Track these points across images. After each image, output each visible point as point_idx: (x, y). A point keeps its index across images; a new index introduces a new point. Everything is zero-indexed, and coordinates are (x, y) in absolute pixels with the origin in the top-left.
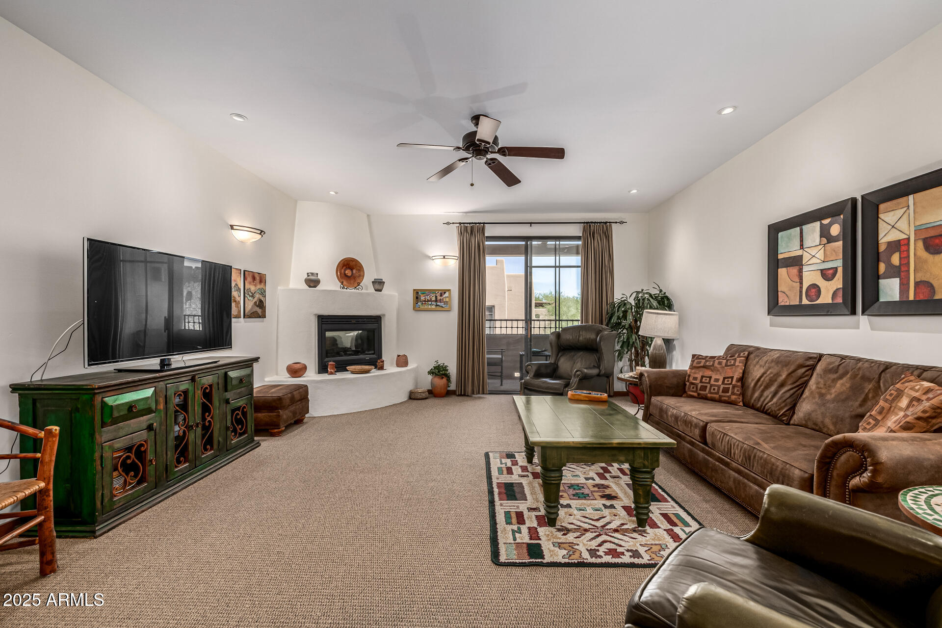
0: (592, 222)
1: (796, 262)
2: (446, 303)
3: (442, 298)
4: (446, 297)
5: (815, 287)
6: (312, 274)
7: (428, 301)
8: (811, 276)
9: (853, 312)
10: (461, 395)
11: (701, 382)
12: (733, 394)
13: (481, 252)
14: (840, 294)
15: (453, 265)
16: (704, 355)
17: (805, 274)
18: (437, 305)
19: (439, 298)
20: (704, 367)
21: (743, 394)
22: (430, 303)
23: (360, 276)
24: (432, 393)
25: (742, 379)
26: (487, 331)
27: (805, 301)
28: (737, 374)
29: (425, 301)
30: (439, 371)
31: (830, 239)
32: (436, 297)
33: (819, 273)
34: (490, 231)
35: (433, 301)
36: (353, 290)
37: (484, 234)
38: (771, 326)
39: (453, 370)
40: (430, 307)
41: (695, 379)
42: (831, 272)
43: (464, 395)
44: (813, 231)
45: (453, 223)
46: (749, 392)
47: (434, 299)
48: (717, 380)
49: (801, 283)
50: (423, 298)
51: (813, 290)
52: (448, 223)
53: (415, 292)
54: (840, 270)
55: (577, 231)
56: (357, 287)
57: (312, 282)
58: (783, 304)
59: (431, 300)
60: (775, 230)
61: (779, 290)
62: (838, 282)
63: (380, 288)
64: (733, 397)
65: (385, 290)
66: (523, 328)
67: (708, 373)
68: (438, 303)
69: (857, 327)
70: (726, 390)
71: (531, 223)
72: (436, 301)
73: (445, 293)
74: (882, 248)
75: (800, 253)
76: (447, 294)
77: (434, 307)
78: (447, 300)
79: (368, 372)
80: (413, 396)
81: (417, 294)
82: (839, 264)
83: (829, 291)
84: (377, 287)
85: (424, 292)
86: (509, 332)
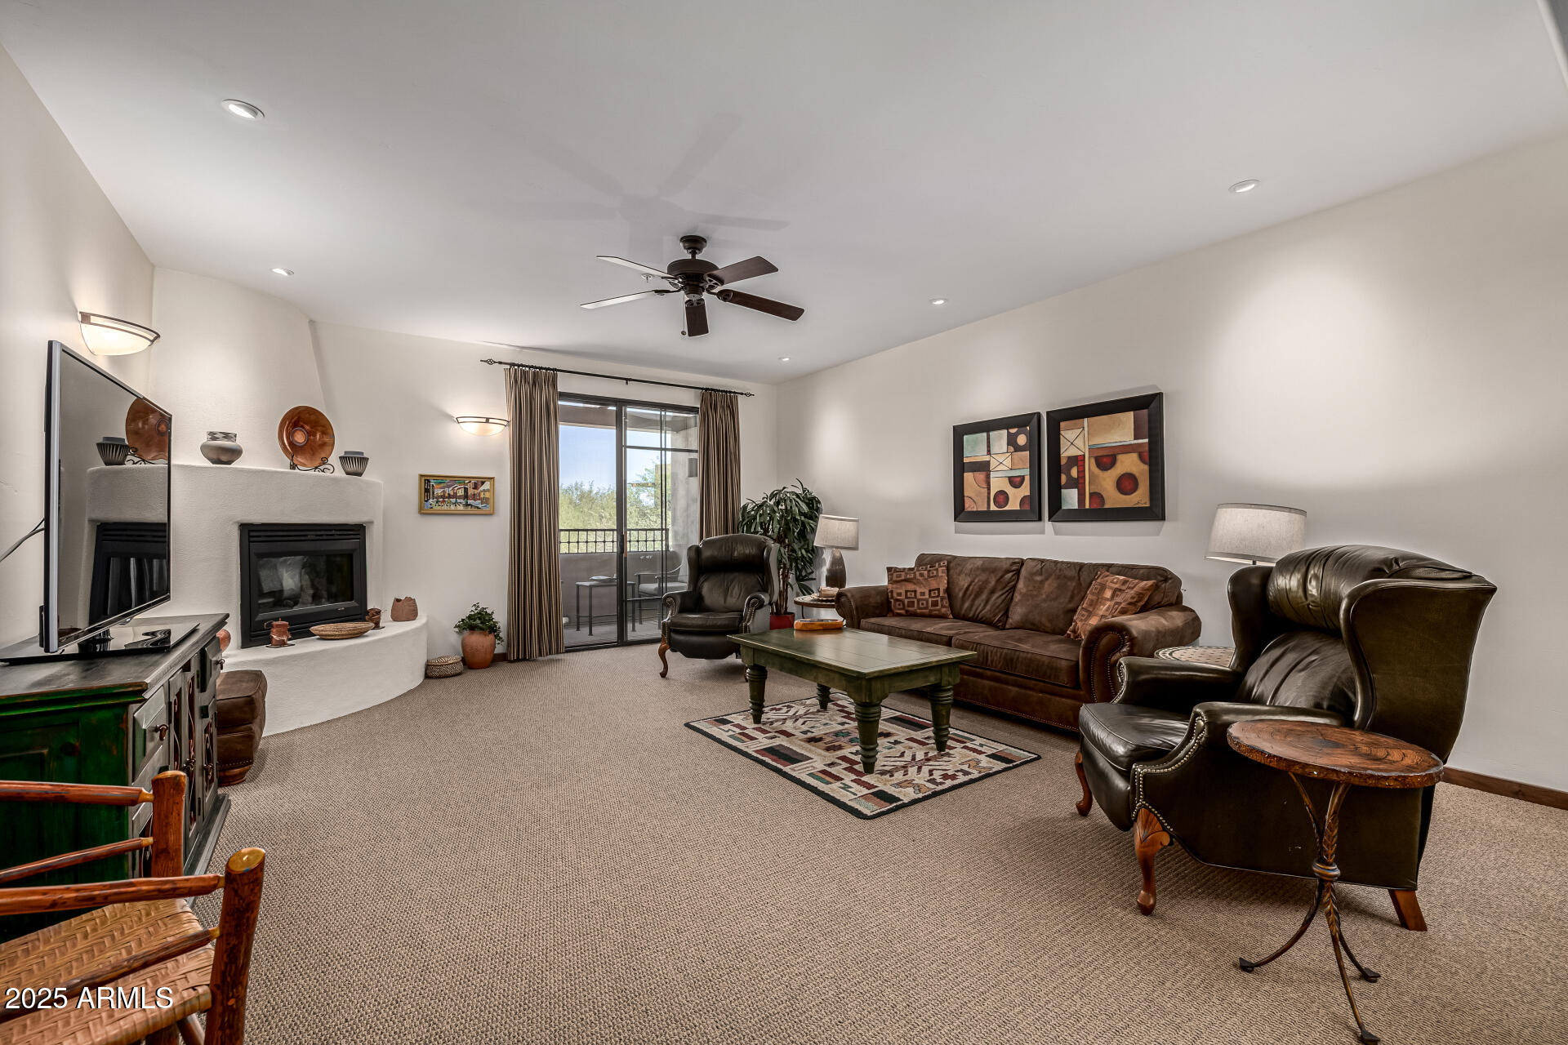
0: (712, 390)
1: (984, 467)
2: (485, 501)
3: (476, 491)
4: (484, 491)
5: (1002, 493)
6: (227, 436)
7: (450, 496)
8: (998, 483)
9: (1040, 519)
10: (518, 660)
11: (906, 597)
12: (943, 606)
13: (551, 416)
14: (1028, 502)
15: (500, 435)
16: (900, 566)
17: (992, 480)
18: (467, 505)
19: (471, 491)
20: (906, 580)
21: (951, 606)
22: (453, 500)
23: (323, 445)
24: (470, 663)
25: (948, 591)
26: (564, 549)
27: (993, 507)
28: (943, 585)
29: (443, 497)
30: (478, 622)
31: (1018, 448)
32: (466, 490)
33: (1007, 480)
34: (565, 384)
35: (460, 497)
36: (312, 472)
37: (555, 386)
38: (956, 532)
39: (501, 618)
40: (453, 507)
41: (899, 594)
42: (1018, 479)
43: (524, 659)
44: (1000, 438)
45: (500, 363)
46: (958, 603)
47: (461, 493)
48: (923, 594)
49: (989, 489)
50: (438, 491)
51: (1002, 497)
52: (490, 362)
53: (423, 479)
54: (1027, 479)
55: (690, 399)
56: (322, 468)
57: (223, 453)
58: (969, 509)
59: (455, 496)
60: (960, 432)
61: (965, 494)
62: (1025, 490)
63: (360, 471)
64: (944, 610)
65: (370, 475)
66: (613, 542)
67: (911, 587)
68: (470, 502)
69: (1042, 532)
70: (935, 604)
71: (627, 380)
72: (466, 497)
73: (483, 483)
74: (1063, 461)
75: (987, 458)
76: (487, 486)
77: (461, 508)
78: (487, 495)
79: (359, 634)
80: (433, 673)
81: (427, 485)
82: (1026, 472)
83: (1016, 498)
84: (353, 467)
85: (441, 479)
86: (583, 549)
